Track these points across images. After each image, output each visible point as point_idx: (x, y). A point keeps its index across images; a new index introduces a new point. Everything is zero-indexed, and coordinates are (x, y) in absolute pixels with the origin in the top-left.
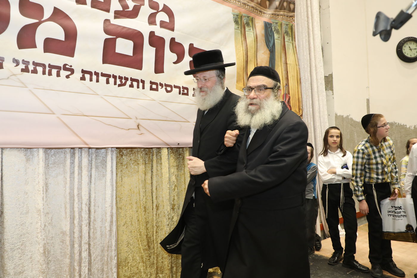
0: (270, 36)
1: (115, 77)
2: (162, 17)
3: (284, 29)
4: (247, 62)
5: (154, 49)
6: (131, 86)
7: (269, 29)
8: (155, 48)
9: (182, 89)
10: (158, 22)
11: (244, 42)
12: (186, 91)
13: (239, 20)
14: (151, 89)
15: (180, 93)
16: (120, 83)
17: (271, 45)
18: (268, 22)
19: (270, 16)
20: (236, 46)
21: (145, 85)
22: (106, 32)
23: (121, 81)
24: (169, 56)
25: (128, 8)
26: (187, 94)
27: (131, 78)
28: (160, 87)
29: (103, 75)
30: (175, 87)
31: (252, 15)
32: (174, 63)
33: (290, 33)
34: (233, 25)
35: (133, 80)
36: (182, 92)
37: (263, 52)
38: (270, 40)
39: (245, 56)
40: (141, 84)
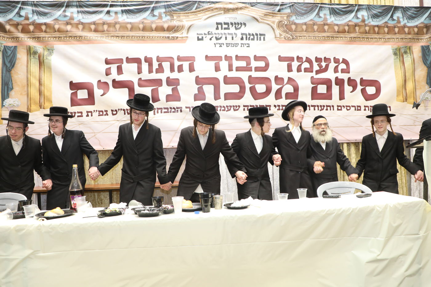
0: (427, 55)
1: (318, 106)
2: (343, 66)
4: (405, 81)
7: (427, 51)
8: (339, 86)
9: (356, 107)
10: (340, 70)
11: (402, 67)
12: (359, 108)
13: (398, 52)
14: (338, 110)
15: (355, 110)
16: (321, 109)
17: (429, 62)
18: (425, 46)
19: (427, 40)
20: (395, 71)
21: (335, 108)
22: (312, 83)
23: (321, 108)
24: (348, 89)
25: (322, 67)
26: (360, 110)
28: (343, 108)
29: (312, 106)
30: (352, 106)
31: (410, 44)
32: (351, 92)
34: (393, 57)
35: (327, 106)
36: (356, 109)
37: (420, 69)
38: (428, 58)
39: (403, 77)
40: (332, 108)
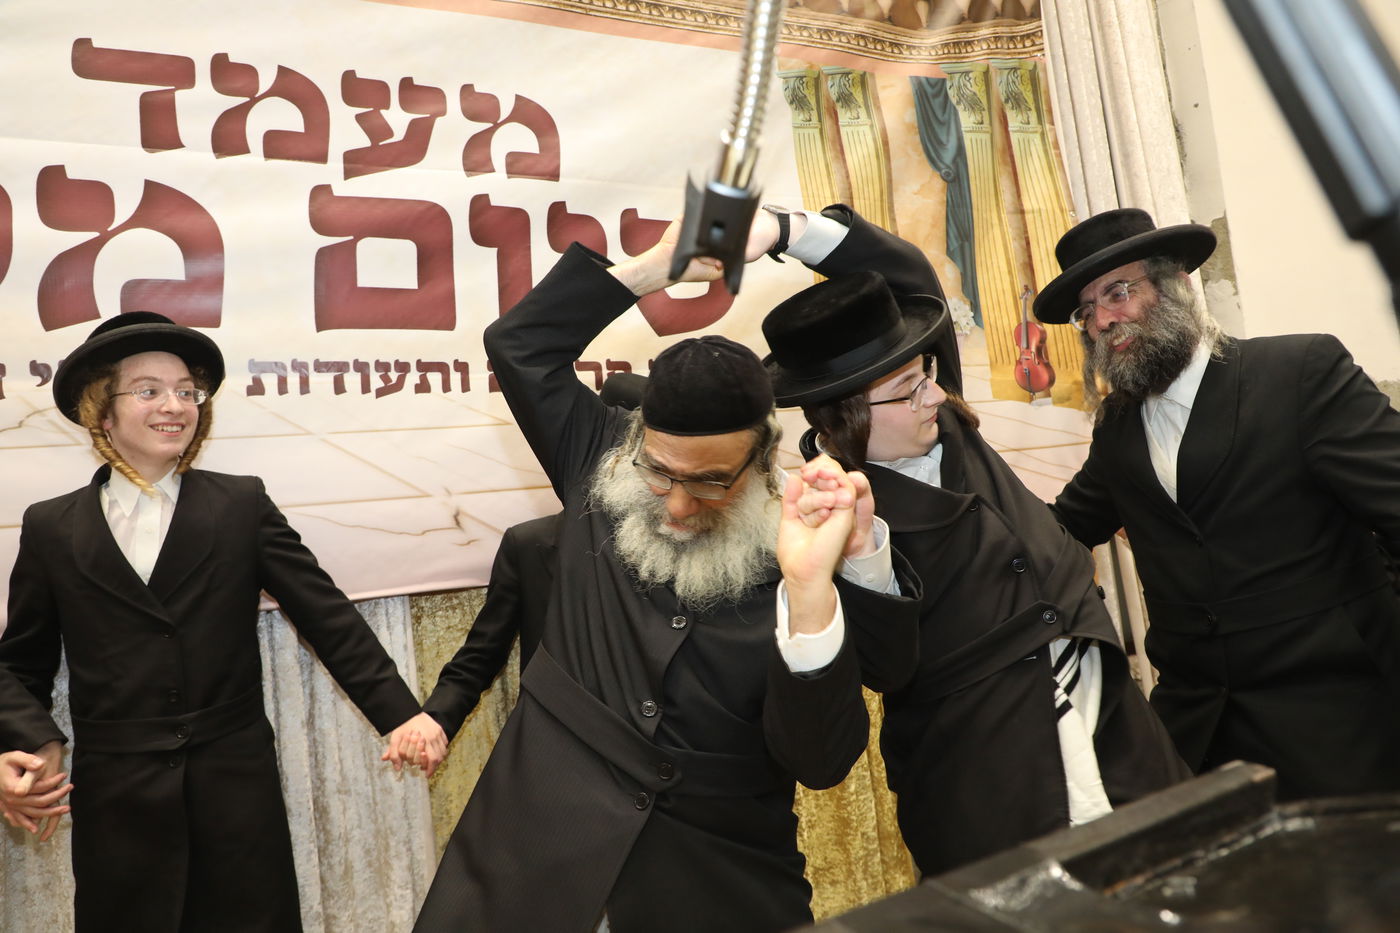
0: (941, 124)
1: (361, 367)
2: (516, 138)
3: (999, 90)
5: (491, 253)
6: (423, 387)
7: (937, 103)
8: (494, 251)
10: (499, 160)
11: (834, 167)
13: (809, 93)
16: (381, 384)
17: (948, 155)
18: (927, 79)
19: (933, 53)
20: (805, 188)
21: (472, 376)
22: (319, 225)
23: (385, 378)
25: (390, 134)
27: (419, 362)
29: (320, 367)
31: (862, 65)
33: (1029, 96)
34: (788, 114)
35: (424, 367)
37: (916, 187)
38: (943, 138)
40: (455, 378)
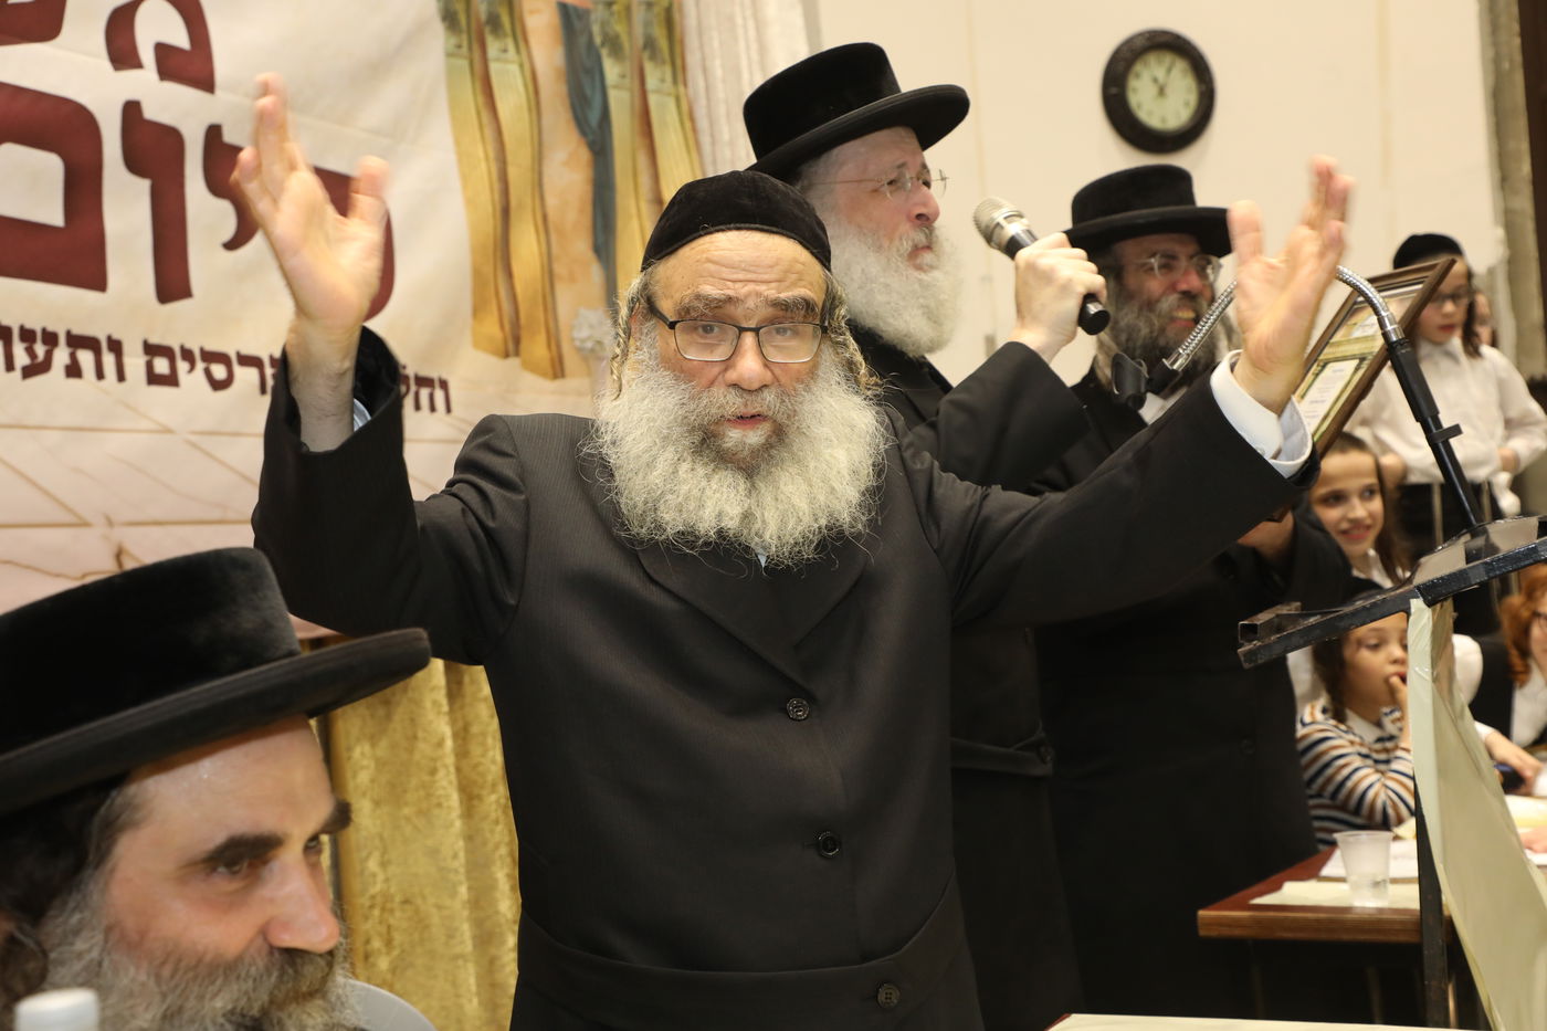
0: (587, 74)
1: (5, 333)
2: (166, 24)
3: (639, 30)
5: (144, 185)
6: (73, 371)
7: (582, 42)
8: (148, 182)
9: (269, 371)
10: (147, 55)
11: (485, 116)
13: (460, 7)
14: (153, 379)
16: (26, 360)
17: (594, 117)
18: (572, 6)
20: (457, 142)
21: (128, 361)
23: (30, 352)
24: (206, 215)
27: (68, 333)
28: (182, 366)
30: (247, 361)
32: (231, 245)
33: (663, 43)
34: (438, 28)
35: (77, 342)
37: (565, 156)
38: (588, 92)
39: (497, 186)
40: (109, 360)
